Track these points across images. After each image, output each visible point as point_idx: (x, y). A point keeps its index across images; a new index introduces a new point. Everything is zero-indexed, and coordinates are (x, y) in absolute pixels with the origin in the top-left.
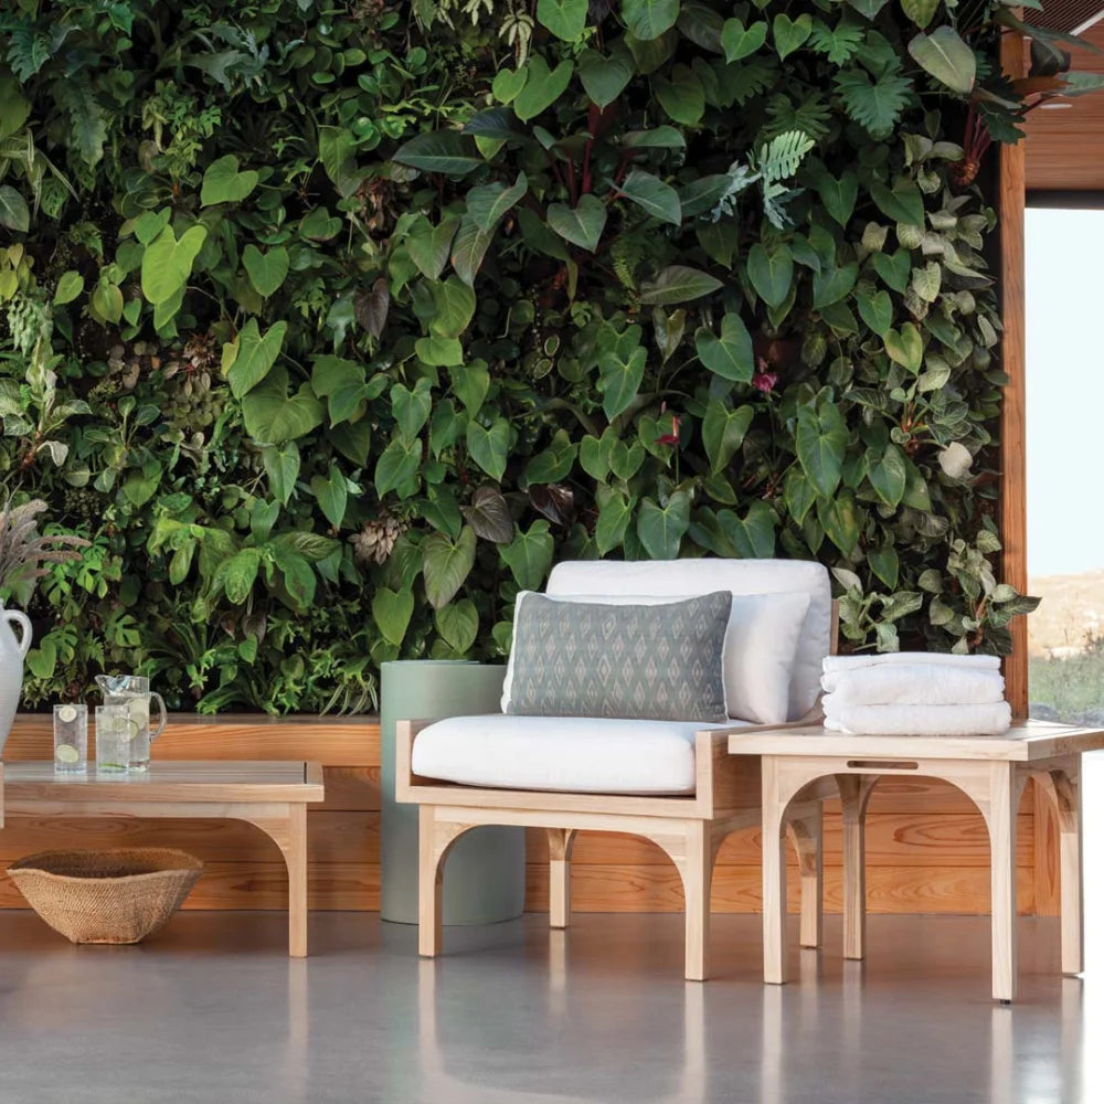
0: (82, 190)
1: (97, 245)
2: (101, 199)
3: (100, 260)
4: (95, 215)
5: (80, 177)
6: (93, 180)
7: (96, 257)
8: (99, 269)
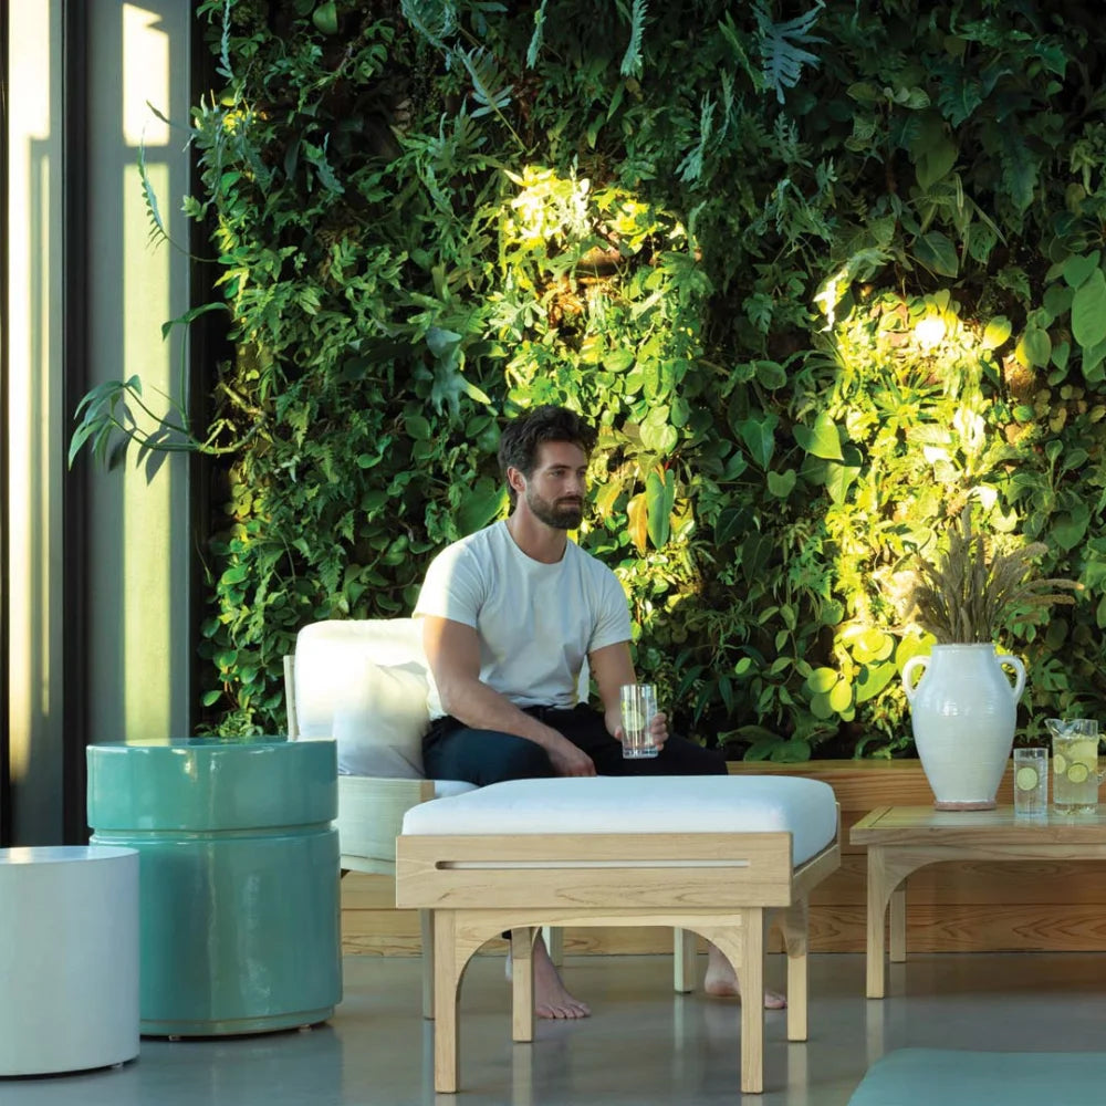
0: (1009, 234)
1: (1024, 289)
2: (1027, 243)
3: (1027, 305)
4: (1021, 259)
5: (1008, 222)
6: (1021, 224)
7: (1023, 301)
8: (1026, 314)
